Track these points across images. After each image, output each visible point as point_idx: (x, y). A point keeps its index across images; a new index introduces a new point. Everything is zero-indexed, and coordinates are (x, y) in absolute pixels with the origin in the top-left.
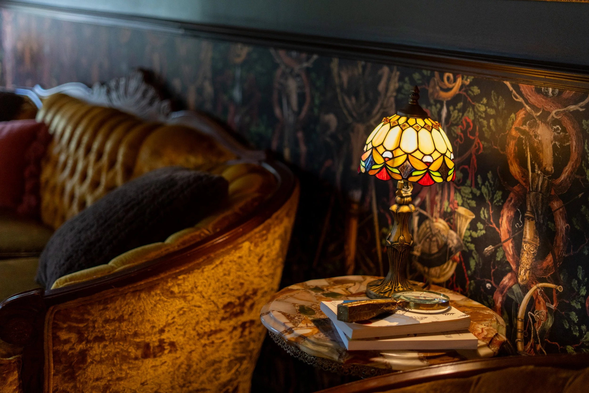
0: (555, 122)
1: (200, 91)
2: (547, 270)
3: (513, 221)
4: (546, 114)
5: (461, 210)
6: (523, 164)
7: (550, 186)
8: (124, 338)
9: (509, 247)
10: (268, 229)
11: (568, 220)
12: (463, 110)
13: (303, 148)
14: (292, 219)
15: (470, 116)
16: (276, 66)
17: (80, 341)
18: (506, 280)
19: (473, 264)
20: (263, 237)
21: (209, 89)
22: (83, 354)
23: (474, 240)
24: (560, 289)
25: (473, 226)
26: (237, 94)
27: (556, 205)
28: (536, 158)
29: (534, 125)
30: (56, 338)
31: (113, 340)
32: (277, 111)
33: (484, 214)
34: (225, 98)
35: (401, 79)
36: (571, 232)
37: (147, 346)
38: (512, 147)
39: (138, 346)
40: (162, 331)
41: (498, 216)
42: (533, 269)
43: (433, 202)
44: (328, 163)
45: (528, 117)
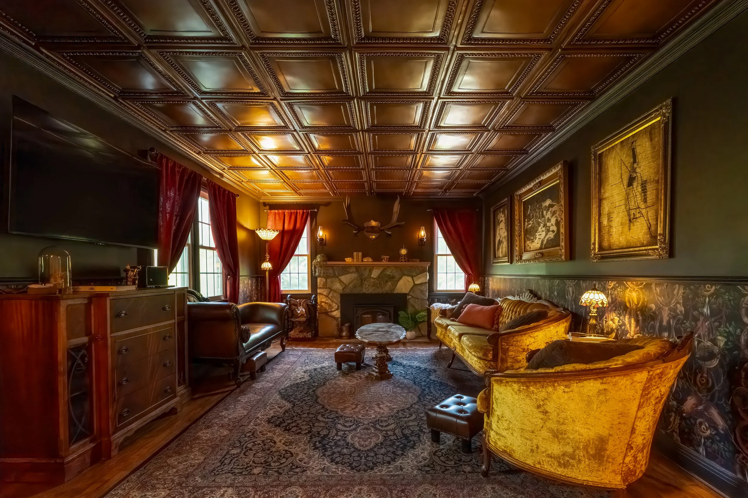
0: (637, 291)
1: (545, 294)
2: (638, 331)
3: (629, 318)
4: (634, 289)
5: (616, 318)
6: (630, 303)
7: (637, 308)
8: (518, 346)
9: (628, 326)
10: (559, 324)
11: (642, 316)
12: (614, 291)
13: (574, 306)
14: (568, 324)
15: (616, 292)
16: (566, 285)
17: (507, 345)
18: (628, 335)
19: (619, 332)
20: (558, 326)
21: (548, 293)
22: (508, 349)
23: (619, 326)
24: (641, 335)
25: (619, 322)
26: (556, 293)
27: (638, 313)
28: (633, 301)
29: (631, 292)
30: (502, 344)
31: (515, 346)
32: (567, 297)
33: (621, 318)
34: (552, 295)
35: (599, 284)
36: (643, 319)
37: (524, 349)
38: (627, 299)
39: (522, 349)
40: (528, 346)
41: (625, 318)
42: (635, 331)
43: (608, 317)
44: (581, 310)
45: (630, 290)
